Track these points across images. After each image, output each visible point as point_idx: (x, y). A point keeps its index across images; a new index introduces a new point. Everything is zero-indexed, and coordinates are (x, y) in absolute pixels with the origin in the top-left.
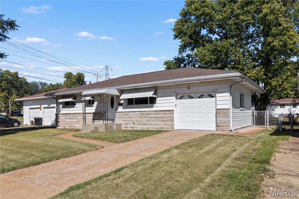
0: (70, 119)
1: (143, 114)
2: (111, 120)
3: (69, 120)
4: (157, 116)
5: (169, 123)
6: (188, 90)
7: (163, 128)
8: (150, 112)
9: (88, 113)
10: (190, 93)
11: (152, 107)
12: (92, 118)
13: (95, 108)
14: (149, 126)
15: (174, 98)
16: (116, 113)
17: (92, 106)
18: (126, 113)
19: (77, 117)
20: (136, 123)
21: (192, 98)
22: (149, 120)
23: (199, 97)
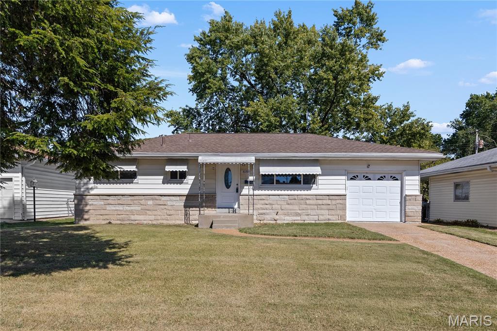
0: (119, 204)
1: (295, 199)
2: (229, 208)
3: (120, 208)
4: (320, 202)
5: (339, 212)
6: (367, 168)
7: (329, 220)
8: (308, 197)
9: (173, 196)
10: (367, 173)
11: (310, 189)
12: (183, 204)
13: (189, 186)
14: (306, 218)
15: (344, 177)
16: (241, 197)
17: (181, 183)
18: (263, 197)
19: (143, 202)
20: (280, 212)
21: (370, 179)
22: (306, 208)
23: (379, 179)
